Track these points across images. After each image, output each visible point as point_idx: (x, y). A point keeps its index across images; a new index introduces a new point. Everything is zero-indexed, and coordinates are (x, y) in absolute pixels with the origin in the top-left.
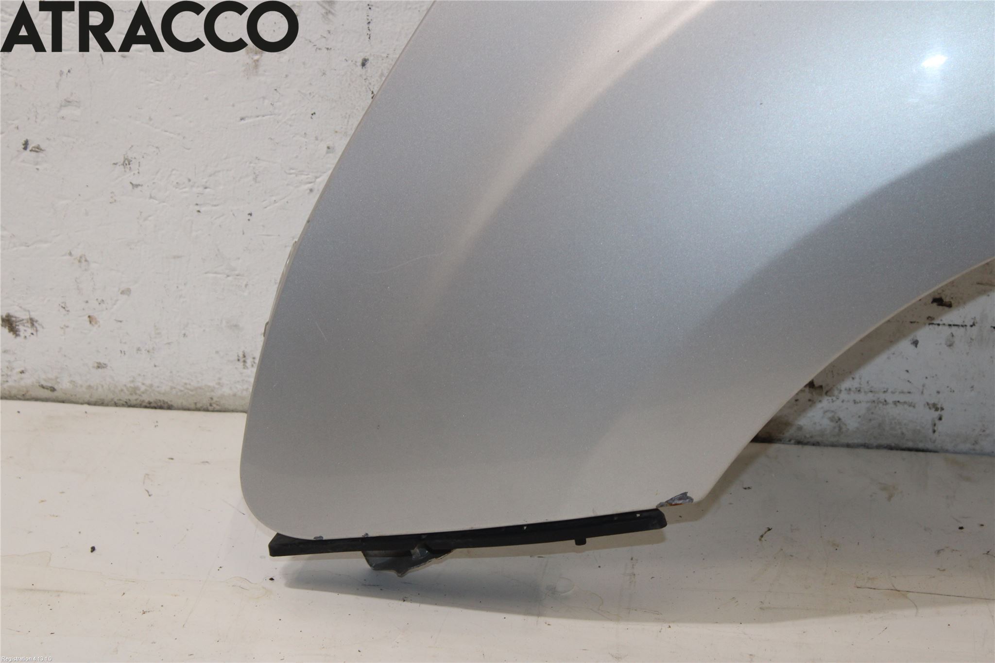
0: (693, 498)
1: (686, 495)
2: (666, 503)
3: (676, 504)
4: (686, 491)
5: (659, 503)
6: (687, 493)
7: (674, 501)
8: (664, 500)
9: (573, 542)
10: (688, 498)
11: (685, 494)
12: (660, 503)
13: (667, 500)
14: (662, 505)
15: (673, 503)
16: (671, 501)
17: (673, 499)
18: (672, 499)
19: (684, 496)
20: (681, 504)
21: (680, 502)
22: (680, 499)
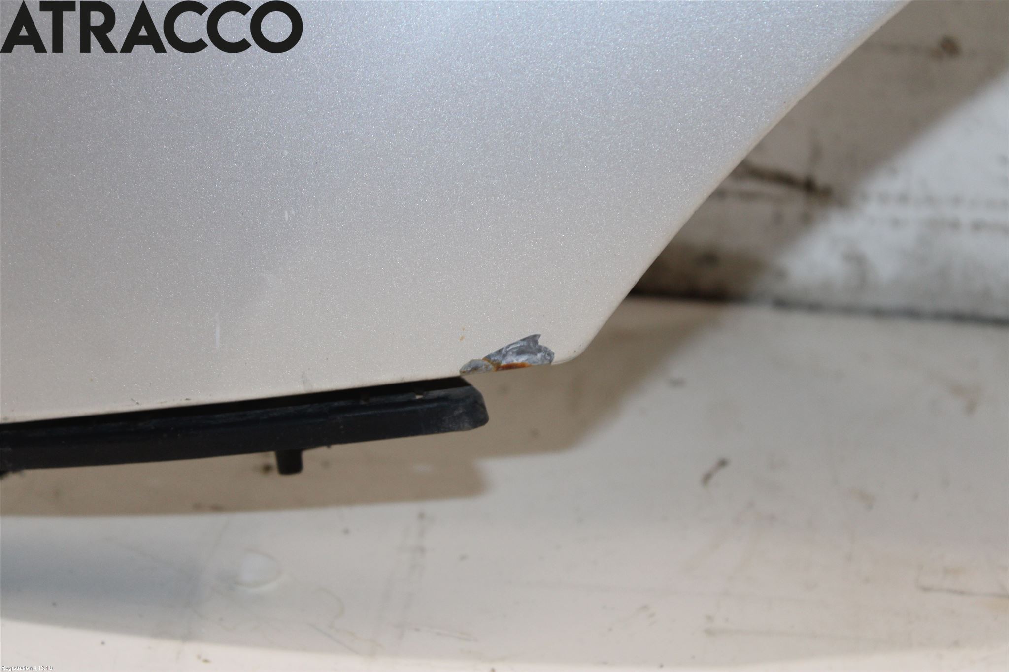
0: (553, 350)
1: (536, 342)
2: (486, 363)
3: (510, 367)
4: (537, 333)
5: (468, 360)
6: (539, 336)
7: (504, 356)
8: (479, 354)
9: (271, 458)
10: (540, 349)
11: (534, 339)
12: (471, 362)
13: (486, 354)
14: (474, 368)
15: (504, 363)
16: (497, 358)
17: (503, 352)
18: (499, 351)
19: (531, 344)
20: (522, 366)
21: (522, 359)
22: (520, 352)
